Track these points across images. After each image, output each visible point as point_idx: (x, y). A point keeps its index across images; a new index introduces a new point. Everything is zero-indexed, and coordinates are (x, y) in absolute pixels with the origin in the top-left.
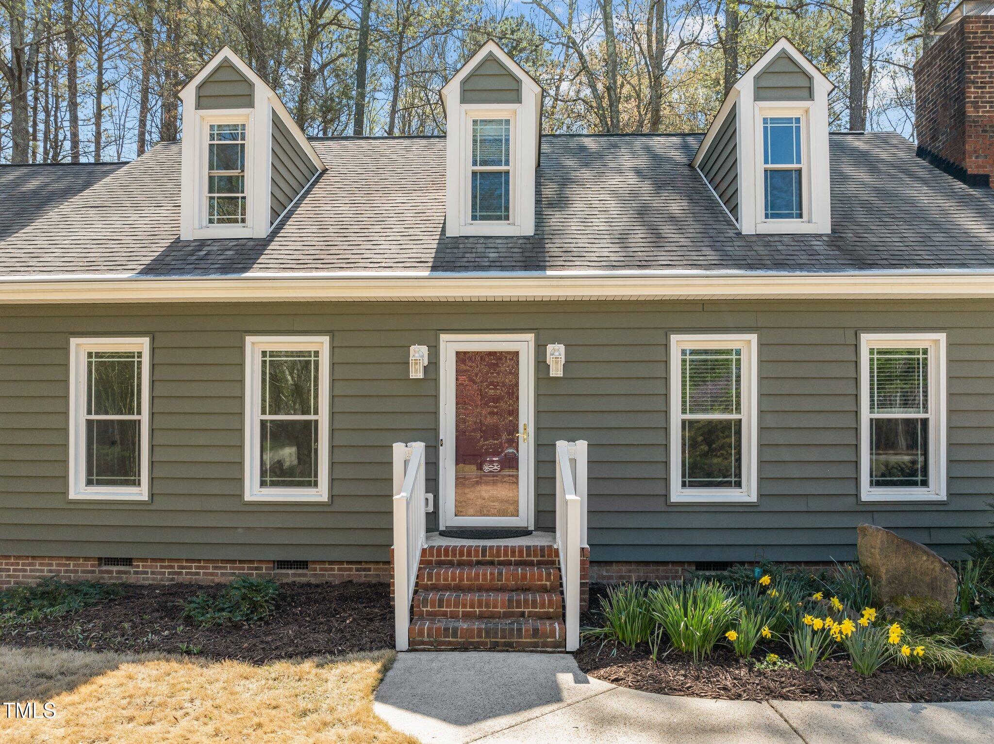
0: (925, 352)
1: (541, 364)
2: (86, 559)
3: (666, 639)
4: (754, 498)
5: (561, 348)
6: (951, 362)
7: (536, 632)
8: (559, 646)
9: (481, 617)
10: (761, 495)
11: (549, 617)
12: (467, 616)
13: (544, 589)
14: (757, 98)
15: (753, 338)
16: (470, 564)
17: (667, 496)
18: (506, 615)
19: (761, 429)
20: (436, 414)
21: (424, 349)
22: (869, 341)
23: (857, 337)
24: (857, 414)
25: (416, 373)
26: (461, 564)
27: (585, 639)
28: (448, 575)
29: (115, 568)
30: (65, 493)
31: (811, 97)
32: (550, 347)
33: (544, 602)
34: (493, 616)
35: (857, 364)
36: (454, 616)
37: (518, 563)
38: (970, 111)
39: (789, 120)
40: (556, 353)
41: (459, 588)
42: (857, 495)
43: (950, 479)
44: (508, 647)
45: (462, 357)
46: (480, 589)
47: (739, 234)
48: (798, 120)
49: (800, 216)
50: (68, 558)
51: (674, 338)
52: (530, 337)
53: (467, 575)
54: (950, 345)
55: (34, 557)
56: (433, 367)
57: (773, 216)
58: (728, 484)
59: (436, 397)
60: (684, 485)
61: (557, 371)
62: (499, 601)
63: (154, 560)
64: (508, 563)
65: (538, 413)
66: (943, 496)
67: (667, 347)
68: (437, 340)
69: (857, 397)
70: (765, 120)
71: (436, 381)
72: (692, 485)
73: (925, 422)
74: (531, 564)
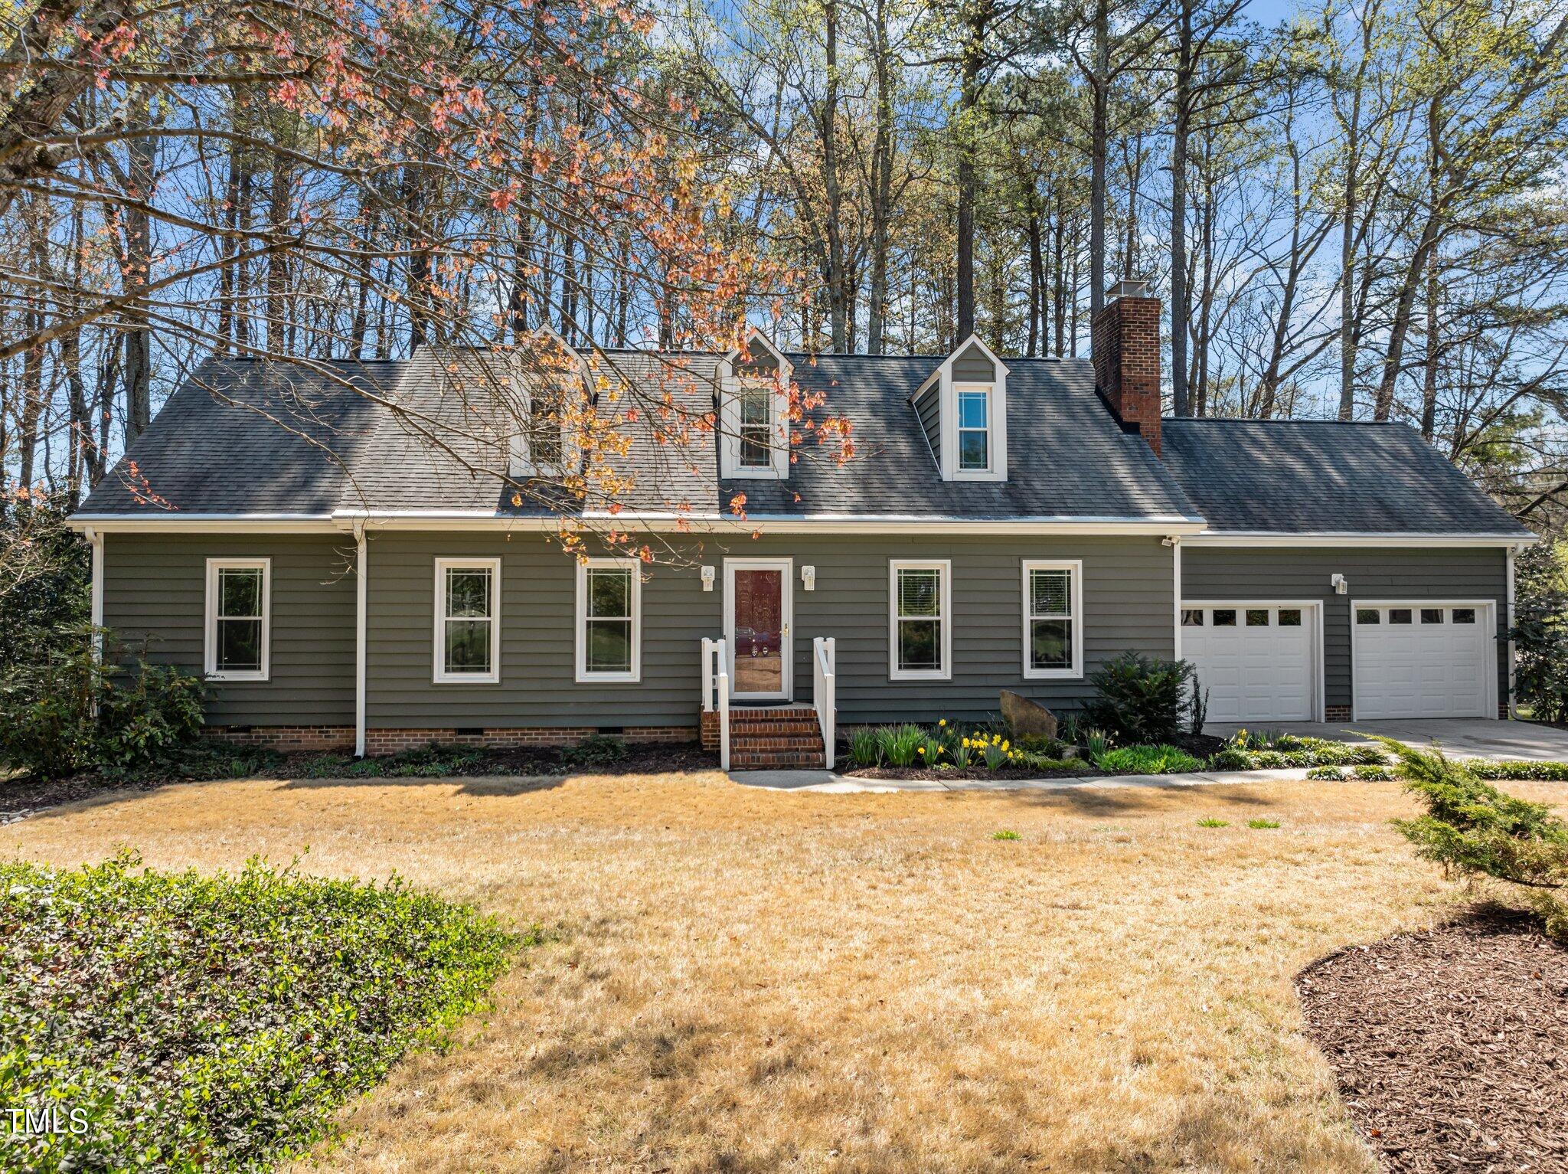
0: (1069, 572)
1: (798, 582)
2: (445, 730)
3: (885, 758)
4: (949, 677)
5: (813, 568)
6: (1086, 580)
7: (808, 758)
8: (822, 766)
9: (772, 751)
10: (954, 675)
11: (813, 750)
12: (762, 751)
13: (809, 735)
14: (954, 379)
15: (948, 562)
16: (757, 721)
17: (888, 676)
18: (788, 750)
19: (954, 627)
20: (721, 616)
21: (712, 569)
22: (1029, 566)
23: (1020, 563)
24: (1020, 616)
25: (708, 587)
26: (751, 721)
27: (836, 762)
28: (747, 728)
29: (469, 737)
30: (431, 678)
31: (993, 379)
32: (804, 568)
33: (812, 743)
34: (778, 751)
35: (1020, 581)
36: (754, 751)
37: (790, 720)
38: (1125, 372)
39: (978, 395)
40: (809, 572)
41: (754, 736)
42: (1021, 675)
43: (1086, 663)
44: (791, 767)
45: (740, 575)
46: (768, 736)
47: (941, 480)
48: (984, 395)
49: (986, 466)
50: (430, 730)
51: (892, 562)
52: (790, 560)
53: (759, 728)
54: (1085, 568)
55: (401, 730)
56: (719, 581)
57: (966, 466)
58: (931, 667)
59: (721, 604)
60: (900, 667)
61: (810, 586)
62: (783, 743)
63: (501, 729)
64: (783, 720)
65: (796, 616)
66: (1081, 676)
67: (887, 568)
68: (722, 562)
69: (1020, 605)
70: (960, 395)
71: (721, 592)
72: (907, 667)
73: (1070, 622)
74: (798, 721)
